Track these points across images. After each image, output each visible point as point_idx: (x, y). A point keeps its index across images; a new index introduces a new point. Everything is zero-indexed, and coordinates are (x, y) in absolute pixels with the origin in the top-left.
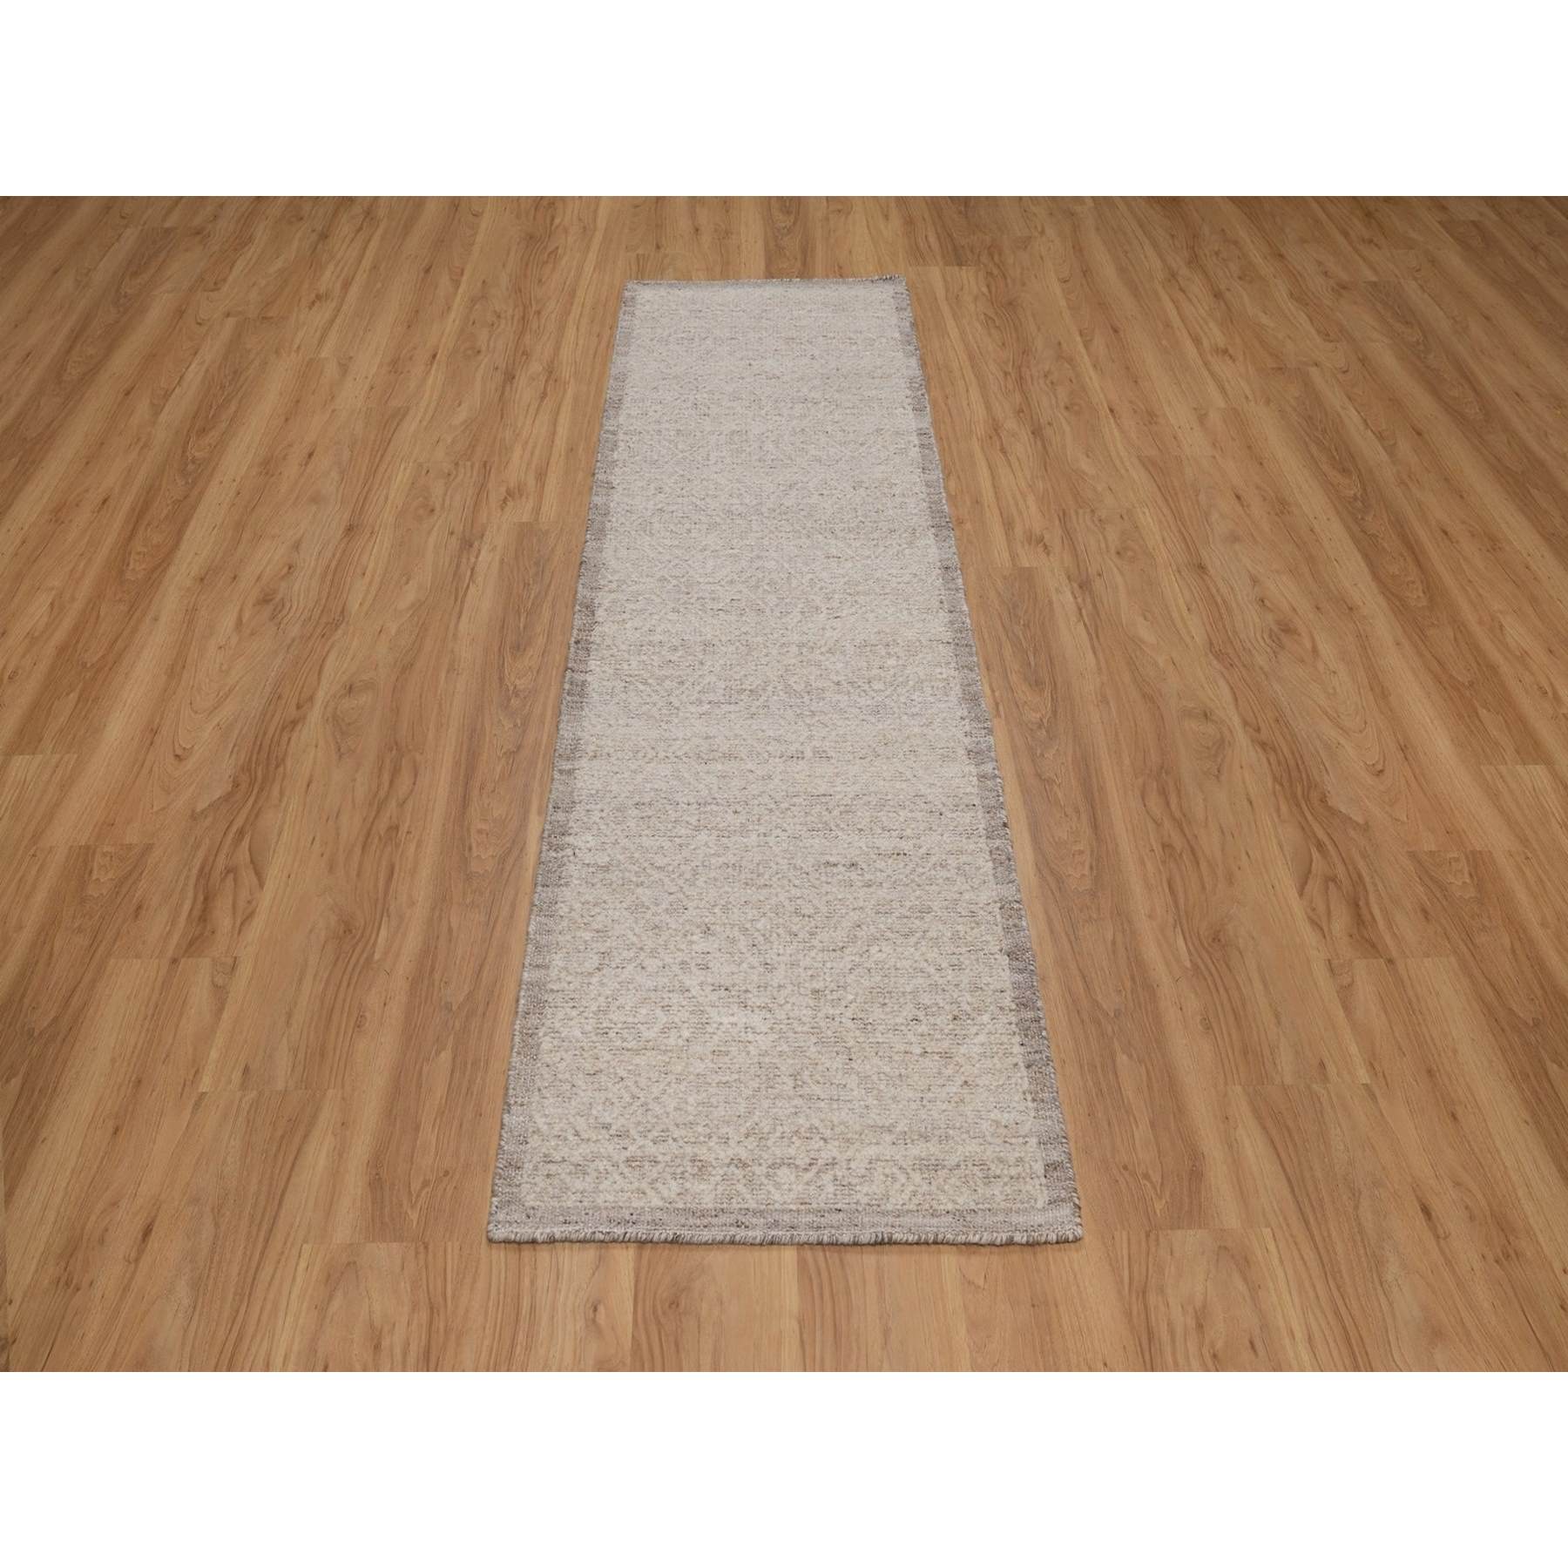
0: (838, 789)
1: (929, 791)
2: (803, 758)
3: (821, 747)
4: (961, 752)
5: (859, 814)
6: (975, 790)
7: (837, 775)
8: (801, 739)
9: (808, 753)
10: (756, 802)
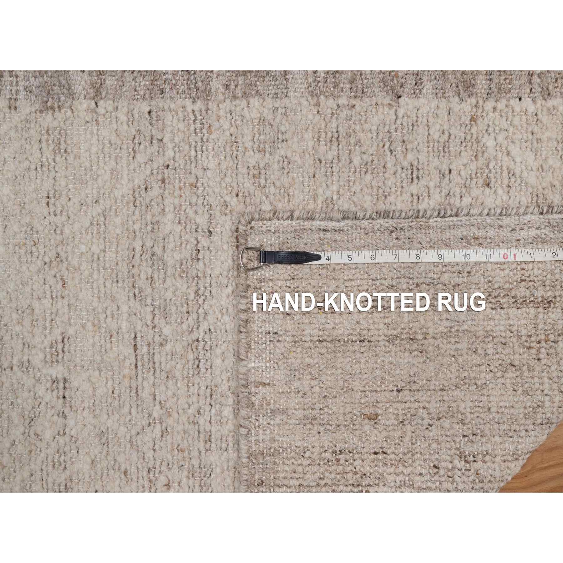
0: (124, 325)
1: (125, 181)
2: (65, 380)
3: (44, 351)
4: (48, 119)
5: (169, 294)
6: (123, 105)
7: (97, 326)
8: (31, 382)
9: (57, 371)
10: (150, 454)
